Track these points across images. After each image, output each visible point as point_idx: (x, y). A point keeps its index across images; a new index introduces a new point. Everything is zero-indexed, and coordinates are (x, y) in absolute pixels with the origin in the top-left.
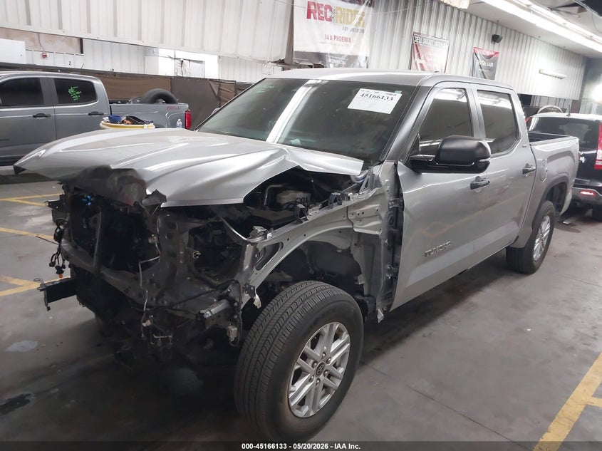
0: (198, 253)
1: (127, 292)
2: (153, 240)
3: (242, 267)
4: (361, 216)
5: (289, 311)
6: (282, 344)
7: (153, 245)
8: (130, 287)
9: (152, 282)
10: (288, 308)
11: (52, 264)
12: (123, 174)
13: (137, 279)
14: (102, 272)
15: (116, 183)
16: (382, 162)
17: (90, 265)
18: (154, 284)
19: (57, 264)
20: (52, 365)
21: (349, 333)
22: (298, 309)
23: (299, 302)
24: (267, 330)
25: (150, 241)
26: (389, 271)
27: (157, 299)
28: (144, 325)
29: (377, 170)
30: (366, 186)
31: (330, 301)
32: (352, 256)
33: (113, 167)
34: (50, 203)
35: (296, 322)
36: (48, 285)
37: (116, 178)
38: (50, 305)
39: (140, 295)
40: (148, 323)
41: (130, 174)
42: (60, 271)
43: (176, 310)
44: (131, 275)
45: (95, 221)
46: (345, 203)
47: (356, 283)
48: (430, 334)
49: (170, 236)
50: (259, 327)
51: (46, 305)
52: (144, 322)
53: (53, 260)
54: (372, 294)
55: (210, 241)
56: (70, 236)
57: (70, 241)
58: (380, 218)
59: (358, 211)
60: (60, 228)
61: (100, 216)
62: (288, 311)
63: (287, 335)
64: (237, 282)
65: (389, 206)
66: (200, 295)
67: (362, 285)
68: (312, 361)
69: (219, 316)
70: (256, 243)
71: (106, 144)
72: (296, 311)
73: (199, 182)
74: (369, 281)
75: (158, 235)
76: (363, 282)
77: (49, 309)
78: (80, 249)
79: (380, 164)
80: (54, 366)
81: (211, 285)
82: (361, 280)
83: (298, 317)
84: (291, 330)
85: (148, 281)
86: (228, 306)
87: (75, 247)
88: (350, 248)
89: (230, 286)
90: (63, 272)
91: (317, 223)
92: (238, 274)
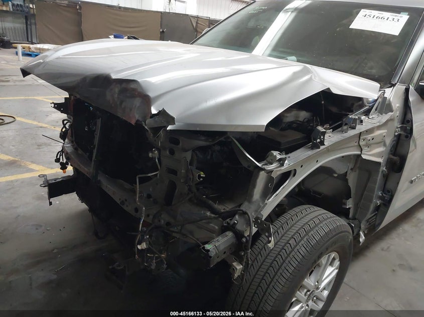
0: (203, 175)
1: (123, 204)
2: (154, 154)
3: (251, 196)
4: (372, 142)
5: (292, 242)
6: (284, 280)
7: (153, 159)
8: (126, 200)
9: (149, 196)
10: (290, 239)
11: (57, 160)
12: (124, 85)
13: (134, 192)
14: (99, 178)
15: (116, 96)
16: (394, 85)
17: (88, 170)
18: (152, 199)
19: (61, 161)
20: (53, 250)
21: (340, 260)
22: (303, 242)
23: (303, 233)
24: (267, 260)
25: (150, 155)
26: (381, 198)
27: (154, 217)
28: (139, 247)
29: (389, 93)
30: (376, 110)
31: (334, 234)
32: (346, 180)
33: (114, 77)
34: (55, 104)
35: (301, 256)
36: (50, 182)
37: (117, 90)
38: (52, 200)
39: (136, 210)
40: (143, 246)
41: (132, 86)
42: (64, 167)
43: (173, 232)
44: (127, 186)
45: (95, 124)
46: (360, 128)
47: (344, 206)
48: (388, 248)
49: (172, 152)
50: (257, 256)
51: (49, 200)
52: (140, 243)
53: (58, 157)
54: (357, 217)
55: (209, 157)
56: (72, 136)
57: (72, 142)
58: (385, 145)
59: (369, 137)
60: (66, 128)
61: (99, 122)
62: (290, 242)
63: (290, 271)
64: (245, 213)
65: (396, 132)
66: (201, 220)
67: (349, 208)
68: (305, 290)
69: (225, 253)
70: (271, 171)
71: (109, 51)
72: (300, 244)
73: (212, 103)
74: (357, 206)
75: (159, 151)
76: (350, 206)
77: (51, 203)
78: (80, 152)
79: (391, 87)
80: (55, 251)
81: (213, 211)
82: (350, 204)
83: (303, 251)
84: (295, 266)
85: (145, 195)
86: (234, 240)
87: (76, 149)
88: (347, 172)
89: (237, 217)
90: (66, 168)
91: (330, 150)
92: (246, 204)
